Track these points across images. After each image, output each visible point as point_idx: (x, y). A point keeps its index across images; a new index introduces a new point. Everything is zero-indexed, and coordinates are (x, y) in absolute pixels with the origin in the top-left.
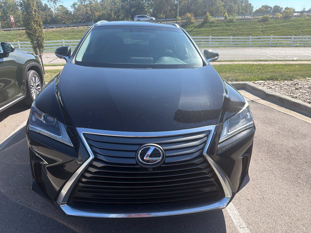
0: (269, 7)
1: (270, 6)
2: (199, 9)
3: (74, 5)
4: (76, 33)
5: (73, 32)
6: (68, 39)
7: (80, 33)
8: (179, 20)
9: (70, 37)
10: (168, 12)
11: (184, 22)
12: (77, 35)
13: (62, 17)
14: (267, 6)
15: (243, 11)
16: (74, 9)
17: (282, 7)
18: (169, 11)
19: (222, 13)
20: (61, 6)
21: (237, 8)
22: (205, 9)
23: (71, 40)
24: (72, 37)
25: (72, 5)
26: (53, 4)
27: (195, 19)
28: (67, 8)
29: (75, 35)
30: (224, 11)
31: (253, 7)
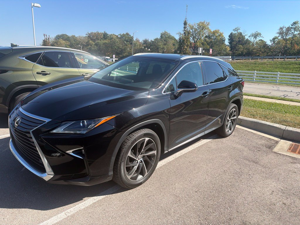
3: (274, 39)
4: (257, 65)
5: (255, 64)
6: (247, 70)
7: (261, 66)
9: (250, 68)
12: (258, 67)
13: (258, 50)
16: (273, 43)
20: (260, 40)
23: (250, 71)
24: (252, 68)
25: (272, 39)
26: (253, 39)
28: (266, 42)
29: (256, 67)
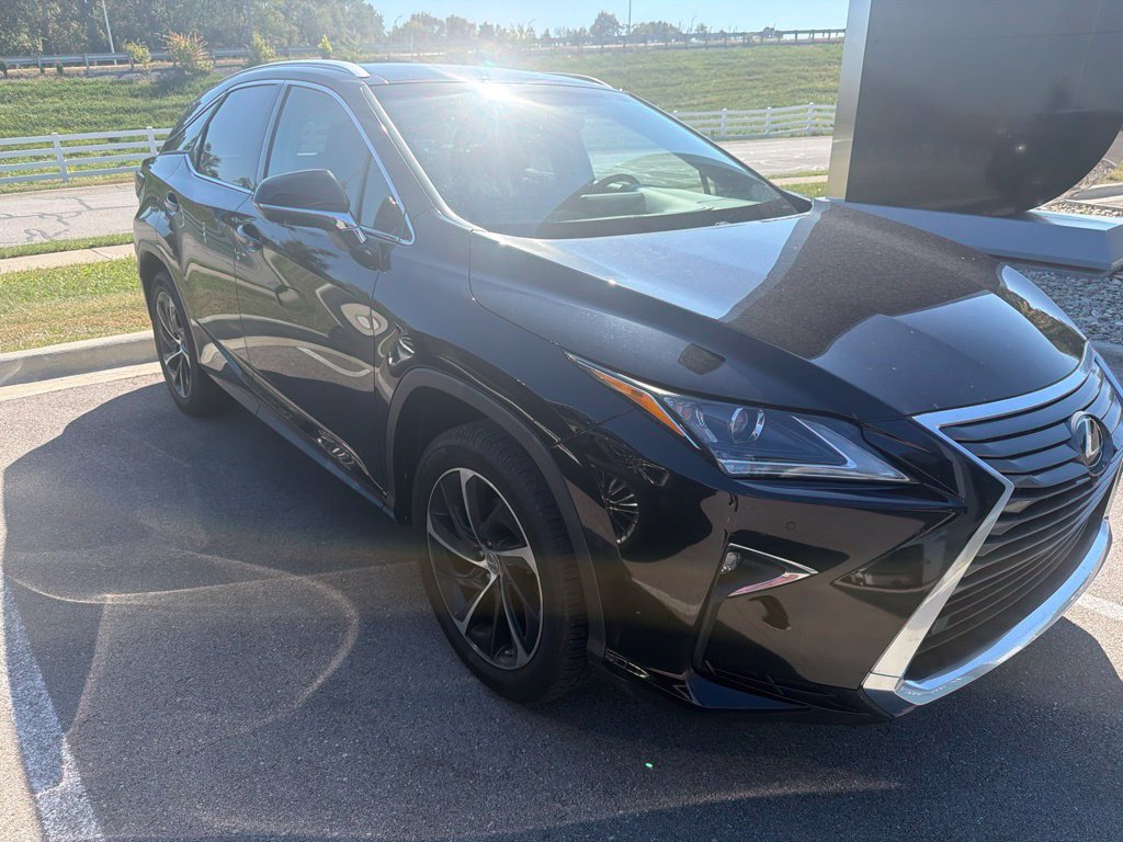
0: (435, 21)
1: (435, 19)
2: (189, 19)
8: (141, 60)
10: (53, 26)
11: (167, 70)
14: (427, 15)
15: (352, 30)
17: (472, 22)
18: (58, 21)
19: (281, 36)
21: (330, 20)
22: (212, 17)
27: (212, 59)
30: (288, 29)
31: (380, 19)
